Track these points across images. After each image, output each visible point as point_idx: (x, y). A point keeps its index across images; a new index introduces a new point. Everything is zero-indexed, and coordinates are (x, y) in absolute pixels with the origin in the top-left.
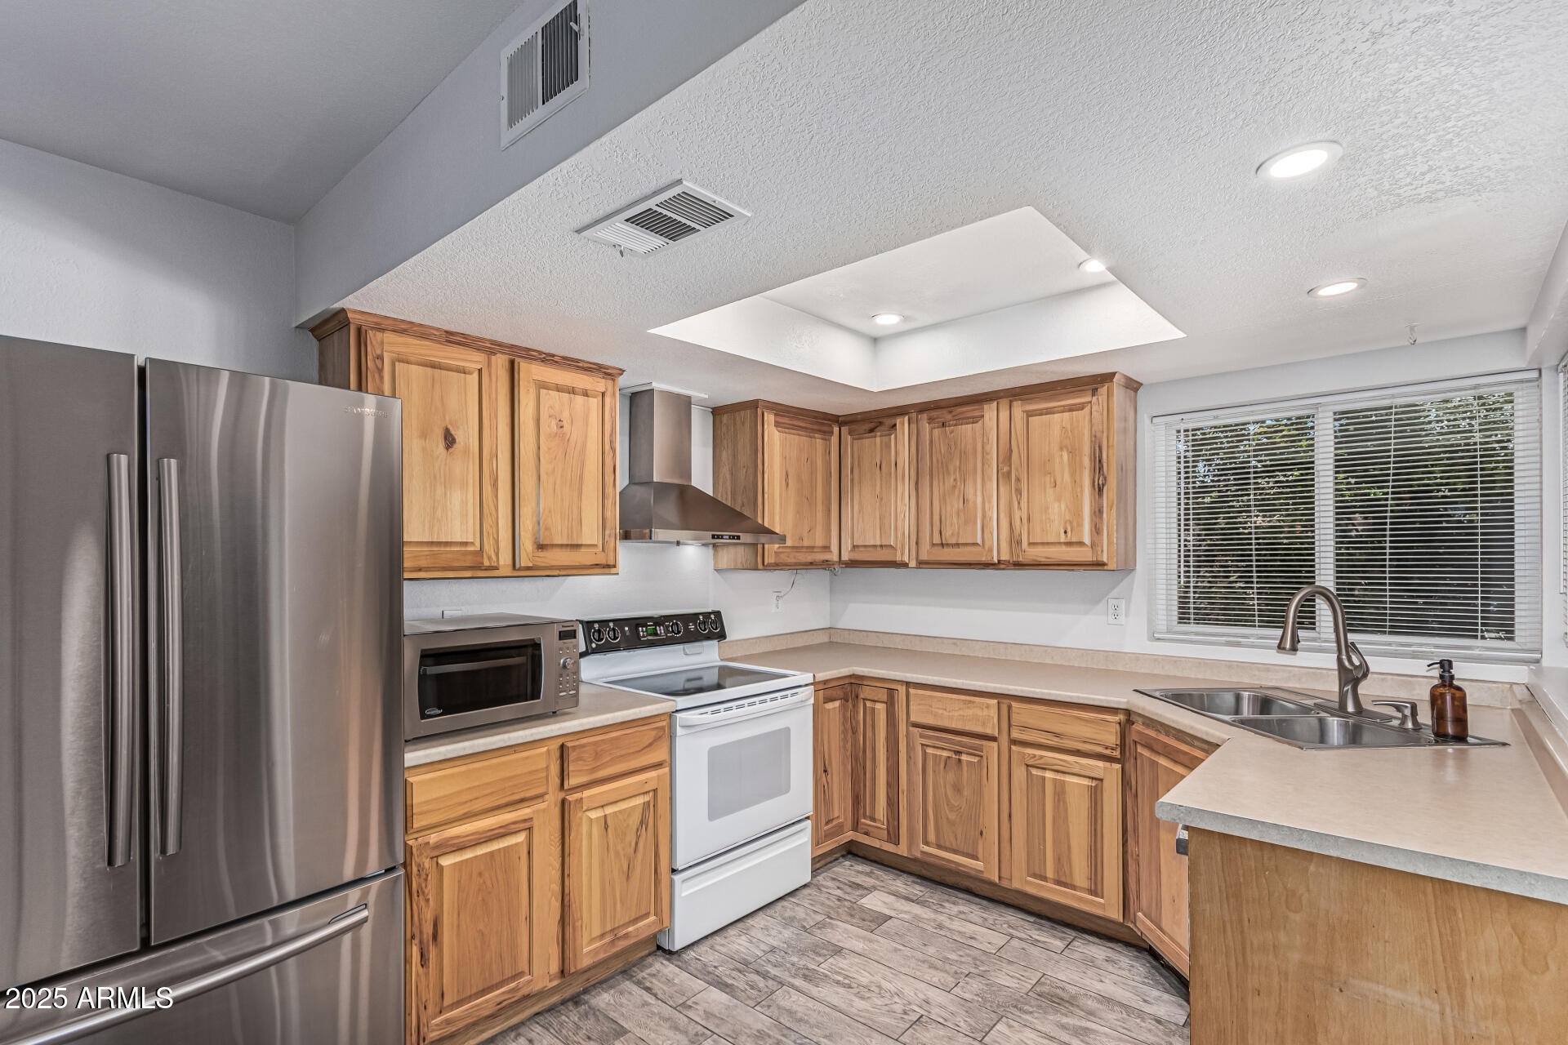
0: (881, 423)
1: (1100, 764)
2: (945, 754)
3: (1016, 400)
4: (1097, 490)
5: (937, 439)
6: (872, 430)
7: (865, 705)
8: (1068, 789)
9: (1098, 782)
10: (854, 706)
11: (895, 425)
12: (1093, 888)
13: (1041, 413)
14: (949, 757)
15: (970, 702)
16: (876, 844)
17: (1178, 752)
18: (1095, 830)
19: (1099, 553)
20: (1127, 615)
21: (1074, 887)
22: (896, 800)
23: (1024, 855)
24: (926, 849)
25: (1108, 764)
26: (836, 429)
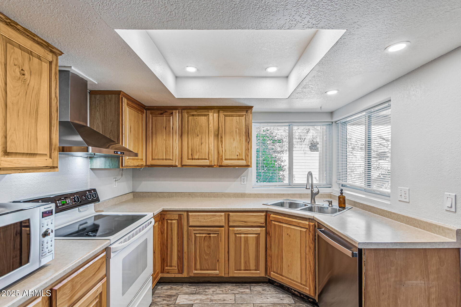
0: (166, 112)
1: (259, 229)
2: (204, 235)
3: (220, 110)
4: (247, 142)
5: (190, 120)
6: (162, 114)
7: (167, 223)
8: (249, 239)
9: (258, 235)
10: (162, 223)
11: (173, 113)
12: (256, 269)
13: (229, 116)
14: (206, 236)
15: (214, 215)
16: (173, 276)
17: (292, 222)
18: (257, 250)
19: (248, 162)
20: (247, 181)
21: (250, 270)
22: (182, 257)
23: (234, 264)
24: (196, 272)
25: (261, 229)
26: (145, 111)
